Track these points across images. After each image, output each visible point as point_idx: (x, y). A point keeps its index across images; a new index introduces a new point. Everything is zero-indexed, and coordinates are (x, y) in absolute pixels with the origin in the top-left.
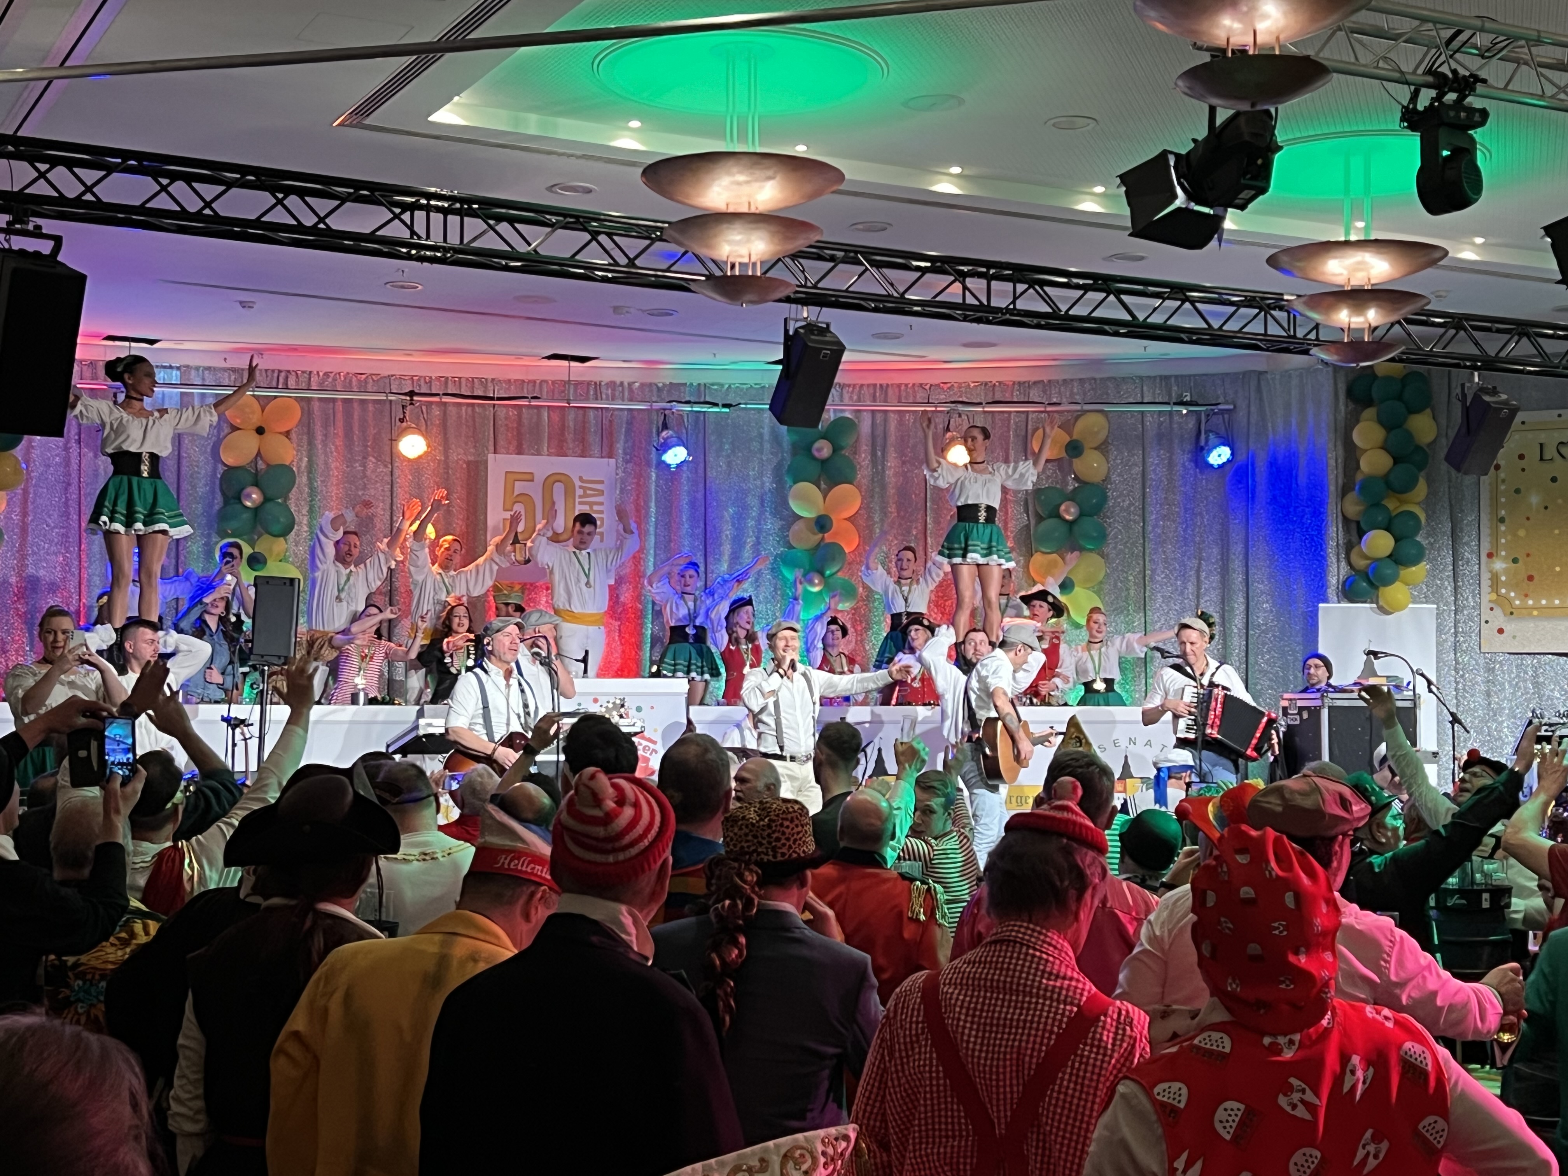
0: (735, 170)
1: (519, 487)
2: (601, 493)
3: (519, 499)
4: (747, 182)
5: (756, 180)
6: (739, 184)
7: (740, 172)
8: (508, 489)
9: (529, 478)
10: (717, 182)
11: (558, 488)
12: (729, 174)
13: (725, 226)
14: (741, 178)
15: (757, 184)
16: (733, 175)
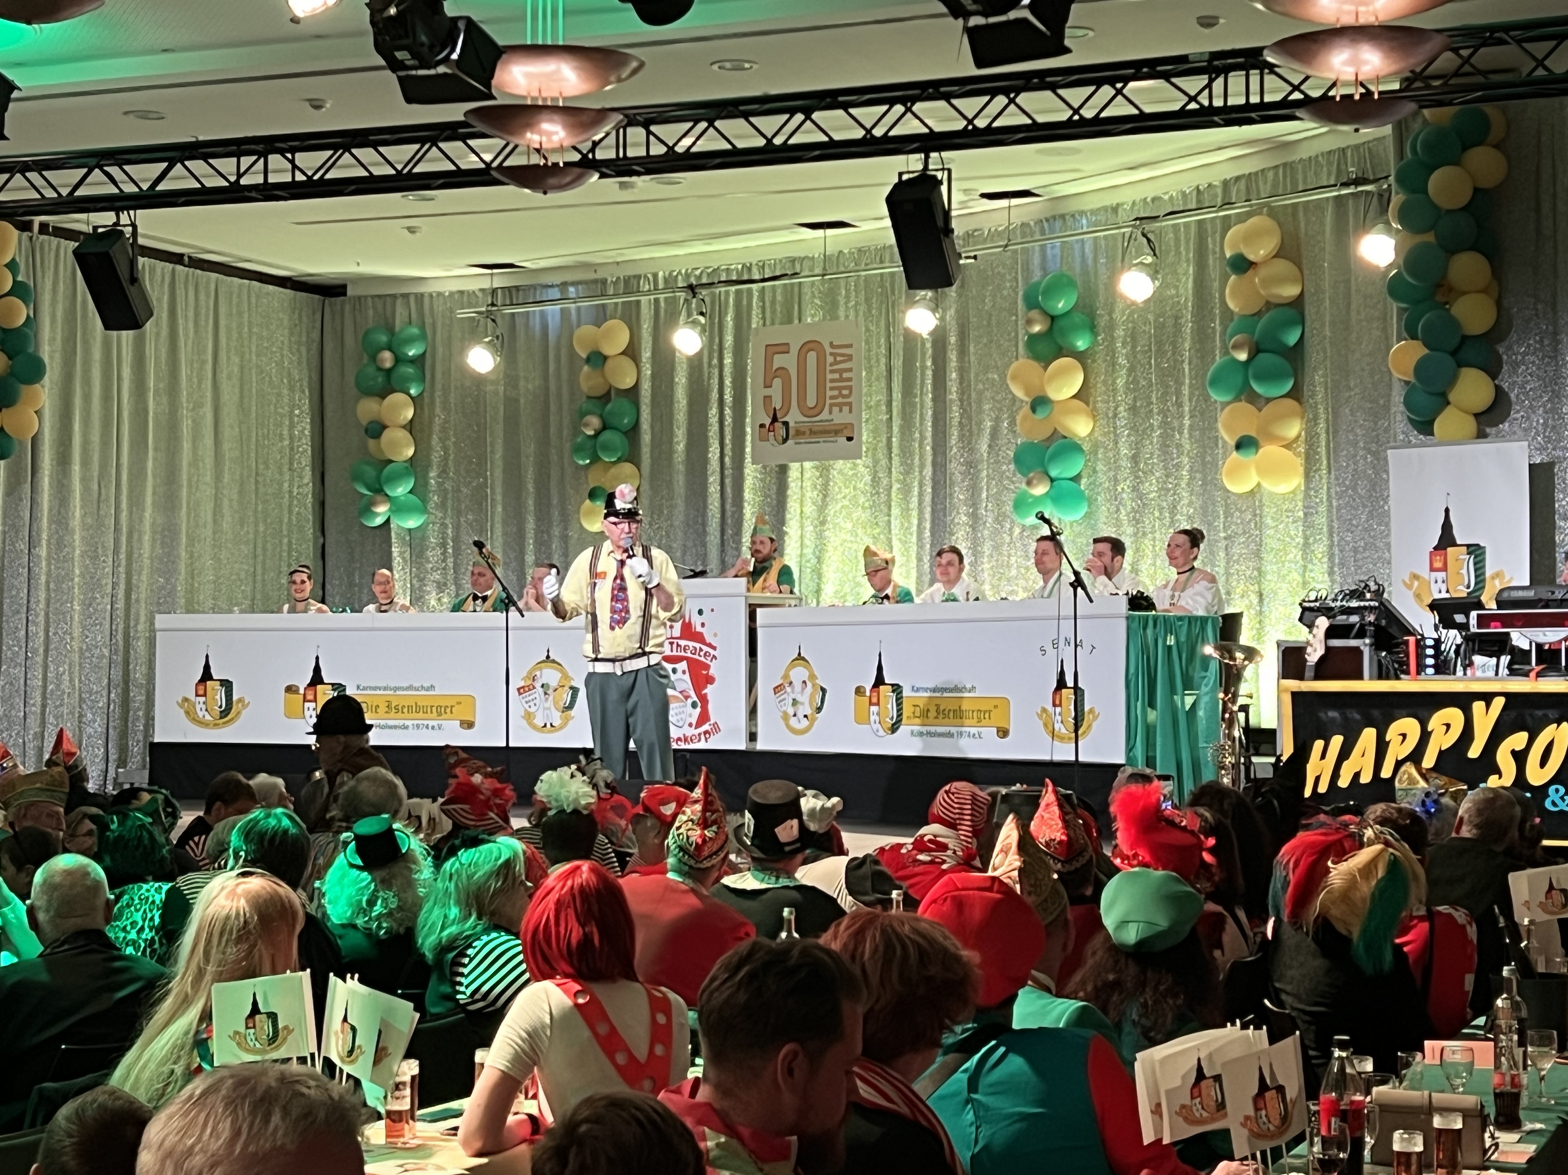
1: (779, 361)
2: (850, 358)
3: (779, 372)
8: (768, 361)
9: (784, 348)
11: (812, 357)
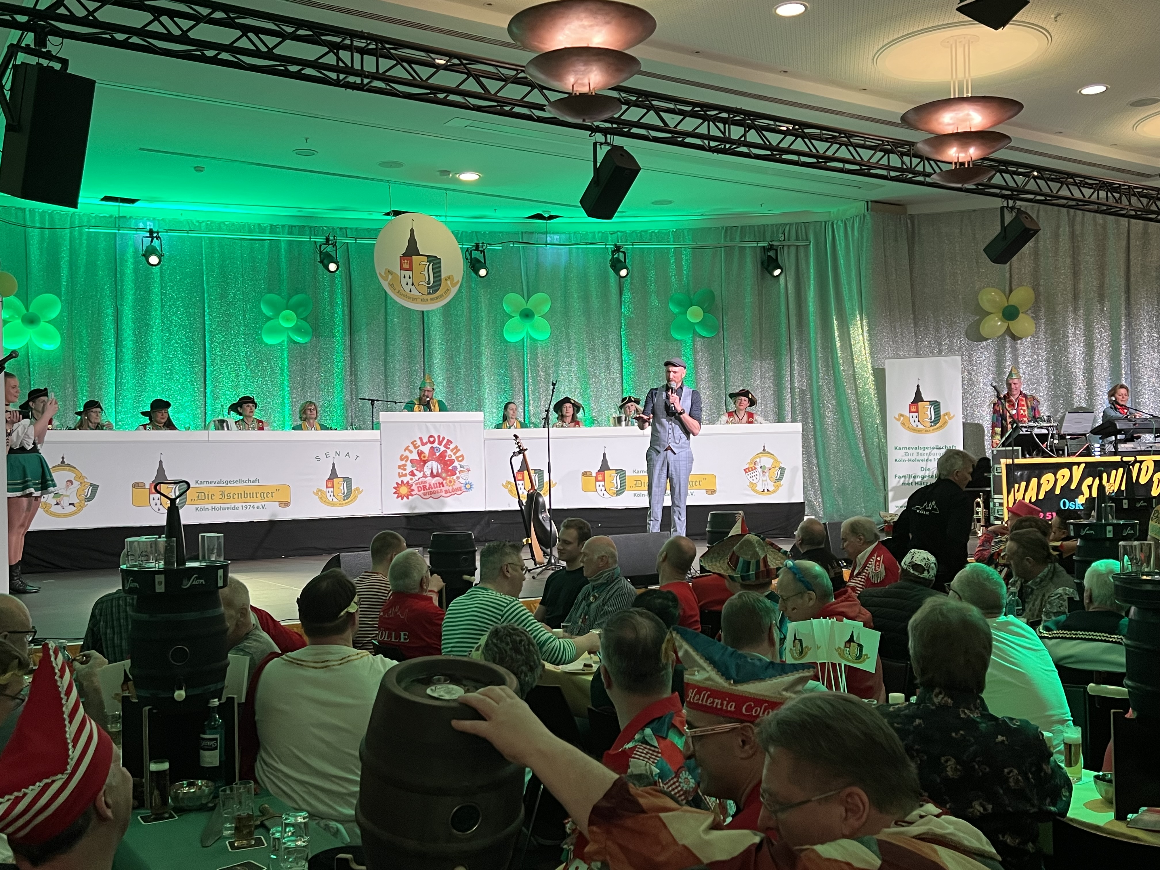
0: (583, 15)
4: (591, 26)
5: (597, 25)
6: (584, 27)
7: (585, 18)
10: (568, 26)
12: (578, 19)
13: (575, 58)
14: (586, 22)
15: (596, 28)
16: (582, 20)
